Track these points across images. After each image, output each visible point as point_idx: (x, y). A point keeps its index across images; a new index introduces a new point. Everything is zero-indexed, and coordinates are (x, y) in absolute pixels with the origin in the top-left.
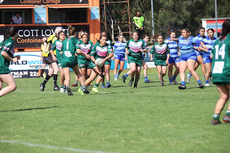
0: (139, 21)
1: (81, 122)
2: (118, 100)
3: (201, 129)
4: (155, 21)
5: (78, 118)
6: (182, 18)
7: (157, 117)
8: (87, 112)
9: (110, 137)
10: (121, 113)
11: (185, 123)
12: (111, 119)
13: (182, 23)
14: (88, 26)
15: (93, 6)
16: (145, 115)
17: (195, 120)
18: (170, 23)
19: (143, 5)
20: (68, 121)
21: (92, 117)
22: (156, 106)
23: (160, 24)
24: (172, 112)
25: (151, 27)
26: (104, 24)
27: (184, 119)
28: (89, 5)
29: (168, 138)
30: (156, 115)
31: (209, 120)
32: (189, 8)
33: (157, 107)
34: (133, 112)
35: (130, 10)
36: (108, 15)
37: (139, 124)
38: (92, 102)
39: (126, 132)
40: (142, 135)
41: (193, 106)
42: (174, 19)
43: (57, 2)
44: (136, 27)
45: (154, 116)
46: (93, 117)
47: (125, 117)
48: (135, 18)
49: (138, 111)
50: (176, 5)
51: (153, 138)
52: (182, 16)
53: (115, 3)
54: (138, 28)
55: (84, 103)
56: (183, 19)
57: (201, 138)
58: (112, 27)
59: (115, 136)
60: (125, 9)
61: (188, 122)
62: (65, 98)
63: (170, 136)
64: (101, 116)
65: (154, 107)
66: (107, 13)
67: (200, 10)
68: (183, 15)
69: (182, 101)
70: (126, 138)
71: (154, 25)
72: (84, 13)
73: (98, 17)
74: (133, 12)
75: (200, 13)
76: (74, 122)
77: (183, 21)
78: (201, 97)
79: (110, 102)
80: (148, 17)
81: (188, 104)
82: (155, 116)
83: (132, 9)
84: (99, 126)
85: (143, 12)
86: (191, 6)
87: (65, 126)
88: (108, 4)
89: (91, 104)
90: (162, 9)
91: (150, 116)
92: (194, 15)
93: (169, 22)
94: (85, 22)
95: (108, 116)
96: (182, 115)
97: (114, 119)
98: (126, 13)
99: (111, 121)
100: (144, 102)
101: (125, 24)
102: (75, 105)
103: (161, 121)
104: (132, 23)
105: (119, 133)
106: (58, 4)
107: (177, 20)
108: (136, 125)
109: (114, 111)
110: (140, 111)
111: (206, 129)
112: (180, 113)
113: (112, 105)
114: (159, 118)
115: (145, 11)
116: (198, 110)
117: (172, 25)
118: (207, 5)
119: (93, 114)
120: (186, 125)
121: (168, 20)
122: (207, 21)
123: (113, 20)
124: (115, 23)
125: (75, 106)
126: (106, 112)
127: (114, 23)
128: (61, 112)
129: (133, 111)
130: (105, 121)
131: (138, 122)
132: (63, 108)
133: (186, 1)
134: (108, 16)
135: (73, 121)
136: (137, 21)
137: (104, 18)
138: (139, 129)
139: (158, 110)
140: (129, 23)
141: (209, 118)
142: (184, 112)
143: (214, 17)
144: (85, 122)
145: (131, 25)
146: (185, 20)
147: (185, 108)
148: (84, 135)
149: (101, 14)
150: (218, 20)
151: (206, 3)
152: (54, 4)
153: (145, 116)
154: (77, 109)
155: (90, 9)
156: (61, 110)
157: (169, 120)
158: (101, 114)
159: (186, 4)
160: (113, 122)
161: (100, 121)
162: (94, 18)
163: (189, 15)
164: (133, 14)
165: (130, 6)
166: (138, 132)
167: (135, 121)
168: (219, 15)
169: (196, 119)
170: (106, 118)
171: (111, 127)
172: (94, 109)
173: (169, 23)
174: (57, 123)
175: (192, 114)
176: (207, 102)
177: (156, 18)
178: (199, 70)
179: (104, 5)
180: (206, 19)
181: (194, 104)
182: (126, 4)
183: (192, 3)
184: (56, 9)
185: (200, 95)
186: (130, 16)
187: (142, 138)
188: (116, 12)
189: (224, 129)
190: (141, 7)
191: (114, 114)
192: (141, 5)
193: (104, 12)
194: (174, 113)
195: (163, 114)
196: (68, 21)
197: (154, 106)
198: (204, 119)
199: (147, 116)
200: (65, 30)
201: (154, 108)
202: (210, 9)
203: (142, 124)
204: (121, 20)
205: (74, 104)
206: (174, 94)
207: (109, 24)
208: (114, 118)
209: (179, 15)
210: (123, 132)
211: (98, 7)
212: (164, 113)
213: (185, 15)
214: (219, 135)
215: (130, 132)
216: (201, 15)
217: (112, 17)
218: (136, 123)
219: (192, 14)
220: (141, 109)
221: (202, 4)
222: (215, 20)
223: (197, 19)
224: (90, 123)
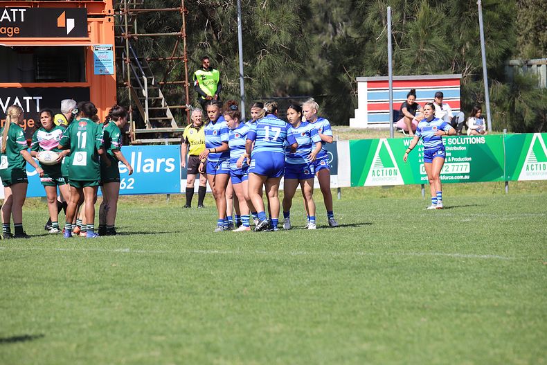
0: (208, 82)
1: (68, 321)
2: (160, 269)
3: (355, 338)
4: (247, 81)
5: (62, 311)
6: (310, 75)
7: (251, 310)
8: (84, 295)
9: (140, 356)
10: (167, 299)
11: (318, 323)
12: (142, 313)
13: (309, 86)
14: (88, 89)
15: (99, 42)
16: (224, 304)
17: (342, 318)
18: (282, 86)
19: (218, 41)
20: (38, 319)
21: (96, 308)
22: (251, 282)
23: (259, 89)
24: (287, 297)
25: (238, 95)
26: (126, 85)
27: (316, 315)
28: (89, 41)
29: (279, 360)
30: (249, 305)
31: (373, 317)
32: (326, 52)
33: (252, 284)
34: (196, 297)
35: (188, 53)
36: (136, 65)
37: (209, 325)
38: (96, 272)
39: (179, 346)
40: (216, 351)
41: (338, 283)
42: (290, 78)
43: (12, 32)
44: (201, 94)
45: (244, 305)
46: (99, 307)
47: (175, 310)
48: (198, 73)
49: (208, 295)
50: (297, 42)
51: (242, 359)
52: (309, 70)
53: (152, 37)
54: (205, 96)
55: (76, 274)
56: (313, 78)
57: (357, 359)
58: (145, 93)
59: (152, 353)
60: (177, 51)
61: (325, 322)
62: (32, 263)
63: (282, 354)
64: (119, 306)
65: (246, 285)
66: (133, 61)
67: (352, 58)
68: (313, 67)
69: (311, 271)
70: (179, 359)
71: (245, 89)
72: (77, 60)
73: (111, 69)
74: (196, 58)
75: (352, 63)
76: (52, 320)
77: (312, 82)
78: (354, 263)
79: (139, 272)
80: (230, 71)
81: (325, 279)
82: (246, 306)
83: (193, 51)
84: (113, 331)
85: (219, 59)
86: (331, 46)
87: (30, 329)
88: (136, 38)
89: (93, 277)
90: (264, 53)
91: (237, 307)
92: (338, 69)
93: (278, 84)
94: (79, 81)
95: (134, 306)
96: (311, 304)
97: (149, 313)
98: (179, 60)
99: (142, 317)
100: (222, 274)
101: (175, 86)
102: (54, 280)
103: (260, 319)
104: (192, 84)
105: (162, 347)
106: (15, 35)
107: (299, 79)
108: (201, 327)
109: (150, 293)
110: (211, 293)
111: (366, 339)
112: (307, 300)
113: (144, 281)
114: (258, 312)
115: (222, 58)
116: (348, 292)
117: (286, 92)
118: (368, 44)
119: (99, 302)
120: (320, 330)
121: (277, 80)
122: (368, 82)
123: (146, 77)
124: (153, 83)
125: (54, 282)
126: (131, 296)
127: (149, 84)
128: (20, 296)
129: (196, 294)
130: (127, 318)
131: (207, 322)
132: (25, 288)
133: (320, 35)
134: (134, 68)
135: (49, 318)
136: (204, 81)
137: (126, 71)
138: (210, 337)
139: (255, 292)
140: (184, 84)
141: (374, 312)
142: (316, 298)
143: (385, 73)
144: (80, 321)
145: (189, 89)
146: (316, 81)
147: (319, 288)
148: (77, 352)
149: (118, 61)
150: (393, 81)
151: (366, 40)
152: (6, 36)
153: (224, 307)
154: (60, 288)
155: (92, 49)
156: (21, 291)
157: (280, 315)
158: (118, 301)
159: (320, 43)
160: (146, 321)
161: (115, 319)
162: (101, 71)
163: (326, 67)
164: (195, 62)
165: (187, 45)
166: (208, 345)
167: (201, 319)
168: (397, 69)
169: (343, 315)
170: (130, 311)
171: (141, 332)
172: (100, 290)
173: (279, 87)
174: (12, 322)
175: (335, 303)
176: (369, 274)
177: (249, 73)
178: (351, 198)
179: (125, 40)
180: (366, 79)
181: (338, 279)
182: (180, 39)
183: (333, 40)
184: (8, 47)
185: (353, 258)
186: (188, 69)
187: (217, 358)
188: (154, 59)
189: (409, 338)
190: (214, 47)
191: (150, 301)
192: (215, 43)
193: (125, 56)
194: (292, 300)
195: (266, 300)
196: (38, 78)
197: (244, 284)
198: (363, 313)
199: (229, 305)
200: (31, 98)
201: (246, 288)
202: (376, 54)
203: (217, 325)
204: (166, 77)
205: (53, 277)
206: (292, 254)
207: (139, 86)
208: (148, 310)
209: (303, 67)
210: (172, 346)
211: (112, 45)
212: (268, 299)
213: (316, 68)
214: (397, 353)
215: (189, 345)
216: (354, 67)
217: (144, 70)
218: (203, 324)
219: (333, 66)
220: (214, 291)
221: (358, 43)
222: (387, 81)
223: (344, 77)
224: (90, 324)
